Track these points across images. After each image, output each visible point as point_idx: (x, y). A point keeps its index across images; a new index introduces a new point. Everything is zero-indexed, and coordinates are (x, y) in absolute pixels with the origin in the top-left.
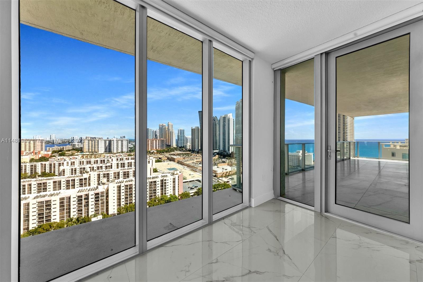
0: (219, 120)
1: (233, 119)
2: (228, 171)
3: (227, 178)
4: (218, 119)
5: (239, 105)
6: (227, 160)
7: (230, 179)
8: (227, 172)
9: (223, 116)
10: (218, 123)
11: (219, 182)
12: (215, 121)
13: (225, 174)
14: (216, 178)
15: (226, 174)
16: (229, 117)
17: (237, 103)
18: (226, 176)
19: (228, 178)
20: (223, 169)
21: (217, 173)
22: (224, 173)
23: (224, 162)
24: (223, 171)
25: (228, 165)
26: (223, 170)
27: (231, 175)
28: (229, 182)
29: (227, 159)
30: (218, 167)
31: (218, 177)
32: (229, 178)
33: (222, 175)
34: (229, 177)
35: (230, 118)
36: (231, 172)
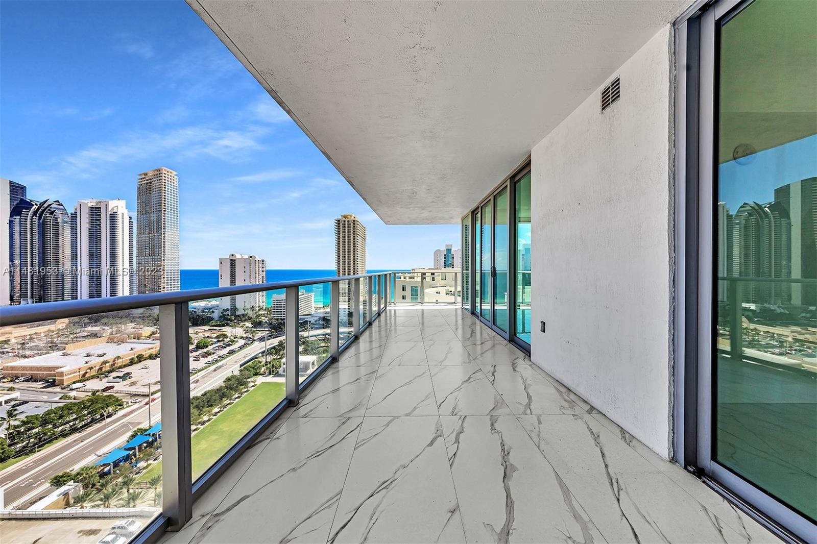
0: (74, 216)
1: (130, 218)
2: (109, 357)
3: (106, 380)
4: (70, 211)
5: (151, 183)
6: (106, 328)
7: (118, 380)
8: (105, 362)
9: (90, 205)
10: (66, 222)
11: (70, 398)
12: (52, 213)
13: (97, 368)
14: (57, 389)
15: (101, 369)
16: (115, 210)
17: (143, 176)
18: (101, 374)
19: (111, 378)
20: (88, 355)
21: (62, 374)
22: (91, 368)
23: (95, 335)
24: (87, 362)
25: (111, 340)
26: (88, 359)
27: (120, 367)
28: (113, 387)
29: (105, 324)
30: (64, 355)
31: (66, 383)
32: (114, 378)
33: (86, 373)
34: (114, 374)
35: (119, 213)
36: (120, 360)
